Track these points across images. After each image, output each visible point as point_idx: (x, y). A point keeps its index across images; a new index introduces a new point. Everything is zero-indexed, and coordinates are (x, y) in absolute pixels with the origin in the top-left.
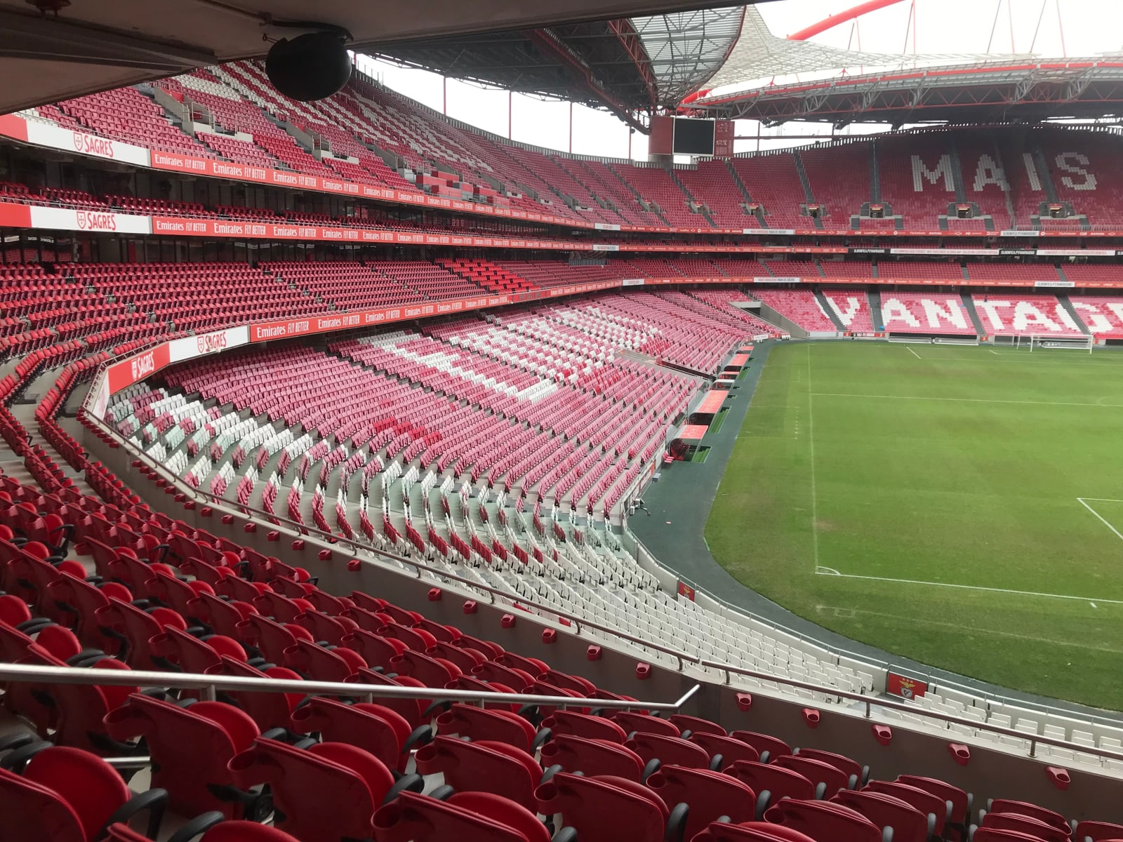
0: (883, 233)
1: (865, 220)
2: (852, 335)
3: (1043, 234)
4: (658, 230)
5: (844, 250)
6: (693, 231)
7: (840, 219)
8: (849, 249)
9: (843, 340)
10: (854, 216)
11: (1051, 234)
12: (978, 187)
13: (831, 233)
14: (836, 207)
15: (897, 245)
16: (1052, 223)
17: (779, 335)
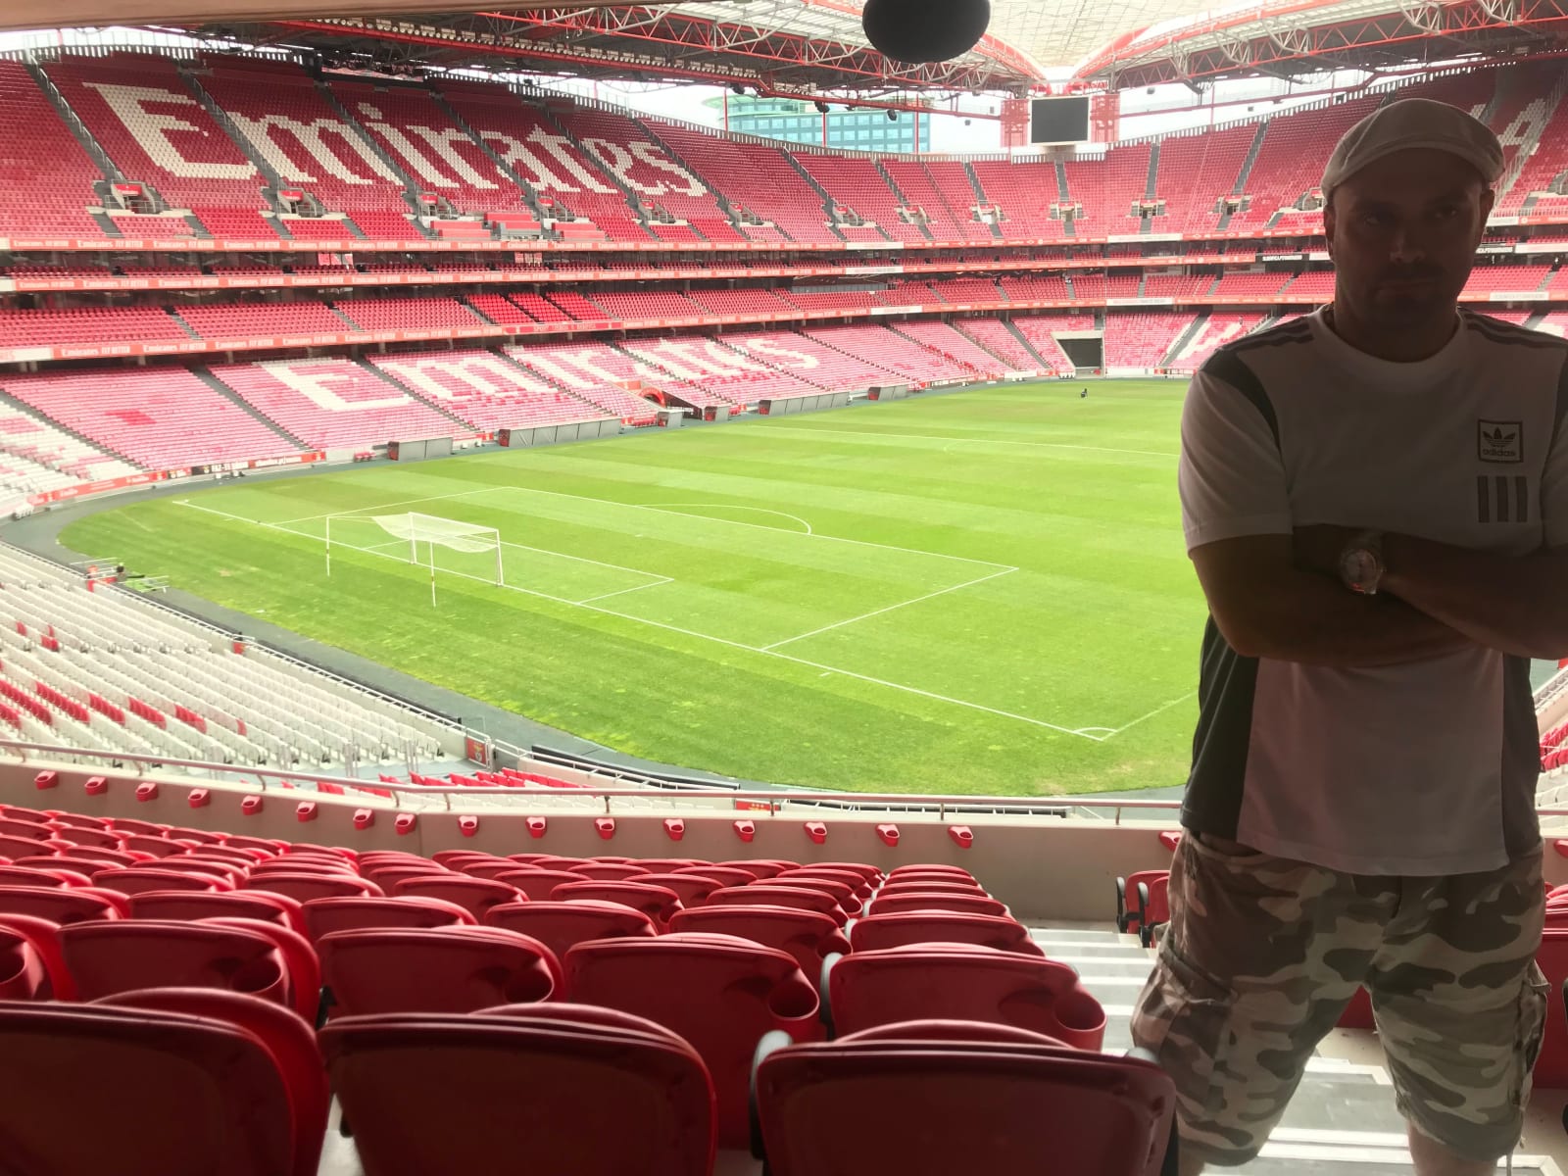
0: (1300, 232)
1: (1291, 215)
2: (1166, 373)
3: (1525, 221)
4: (973, 244)
5: (1249, 258)
6: (1030, 242)
7: (1259, 214)
8: (1255, 257)
9: (1155, 379)
10: (1281, 210)
13: (1231, 235)
14: (1269, 197)
16: (1552, 202)
17: (1057, 373)
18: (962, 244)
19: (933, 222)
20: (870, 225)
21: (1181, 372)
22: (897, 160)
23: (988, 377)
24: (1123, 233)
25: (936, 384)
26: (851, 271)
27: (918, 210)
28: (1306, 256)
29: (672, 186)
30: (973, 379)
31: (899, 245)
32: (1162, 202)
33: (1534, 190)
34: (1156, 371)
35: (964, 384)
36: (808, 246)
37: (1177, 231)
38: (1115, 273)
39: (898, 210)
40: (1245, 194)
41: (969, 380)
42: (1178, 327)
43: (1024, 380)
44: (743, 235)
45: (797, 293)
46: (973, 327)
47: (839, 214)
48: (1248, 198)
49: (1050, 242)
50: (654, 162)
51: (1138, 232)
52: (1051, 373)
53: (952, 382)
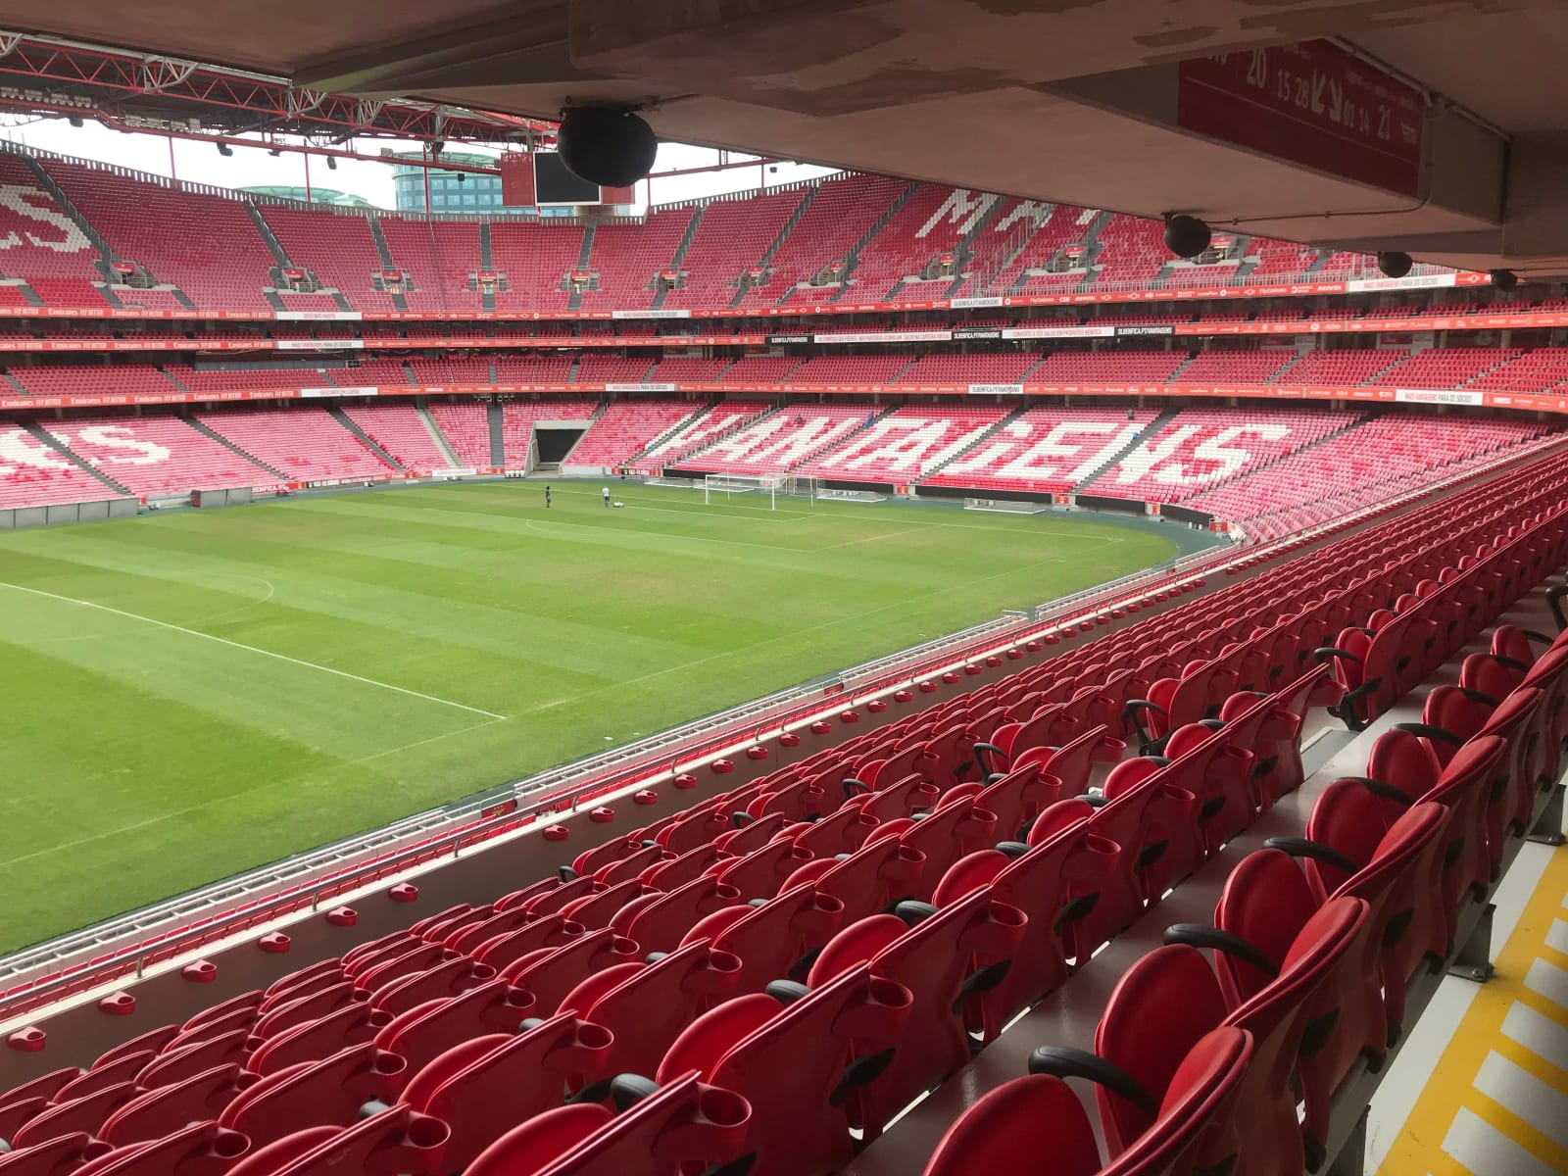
0: (803, 311)
1: (803, 291)
2: (623, 473)
3: (1008, 302)
4: (454, 316)
5: (758, 340)
6: (524, 316)
7: (775, 289)
8: (766, 339)
10: (797, 286)
11: (1020, 302)
12: (1003, 225)
13: (740, 312)
14: (791, 270)
15: (829, 330)
16: (1041, 280)
17: (503, 471)
18: (440, 316)
19: (417, 290)
20: (328, 292)
21: (638, 472)
22: (402, 218)
23: (407, 476)
24: (632, 307)
25: (317, 484)
26: (284, 345)
27: (401, 276)
28: (811, 339)
29: (32, 239)
30: (383, 478)
31: (357, 316)
32: (685, 274)
33: (1030, 268)
34: (613, 471)
35: (366, 484)
36: (215, 315)
37: (688, 308)
38: (636, 354)
39: (376, 276)
40: (771, 266)
41: (375, 479)
42: (677, 417)
43: (459, 479)
44: (115, 299)
45: (203, 371)
46: (445, 413)
47: (287, 277)
48: (771, 271)
49: (547, 316)
50: (24, 209)
51: (648, 307)
52: (495, 471)
53: (343, 482)
